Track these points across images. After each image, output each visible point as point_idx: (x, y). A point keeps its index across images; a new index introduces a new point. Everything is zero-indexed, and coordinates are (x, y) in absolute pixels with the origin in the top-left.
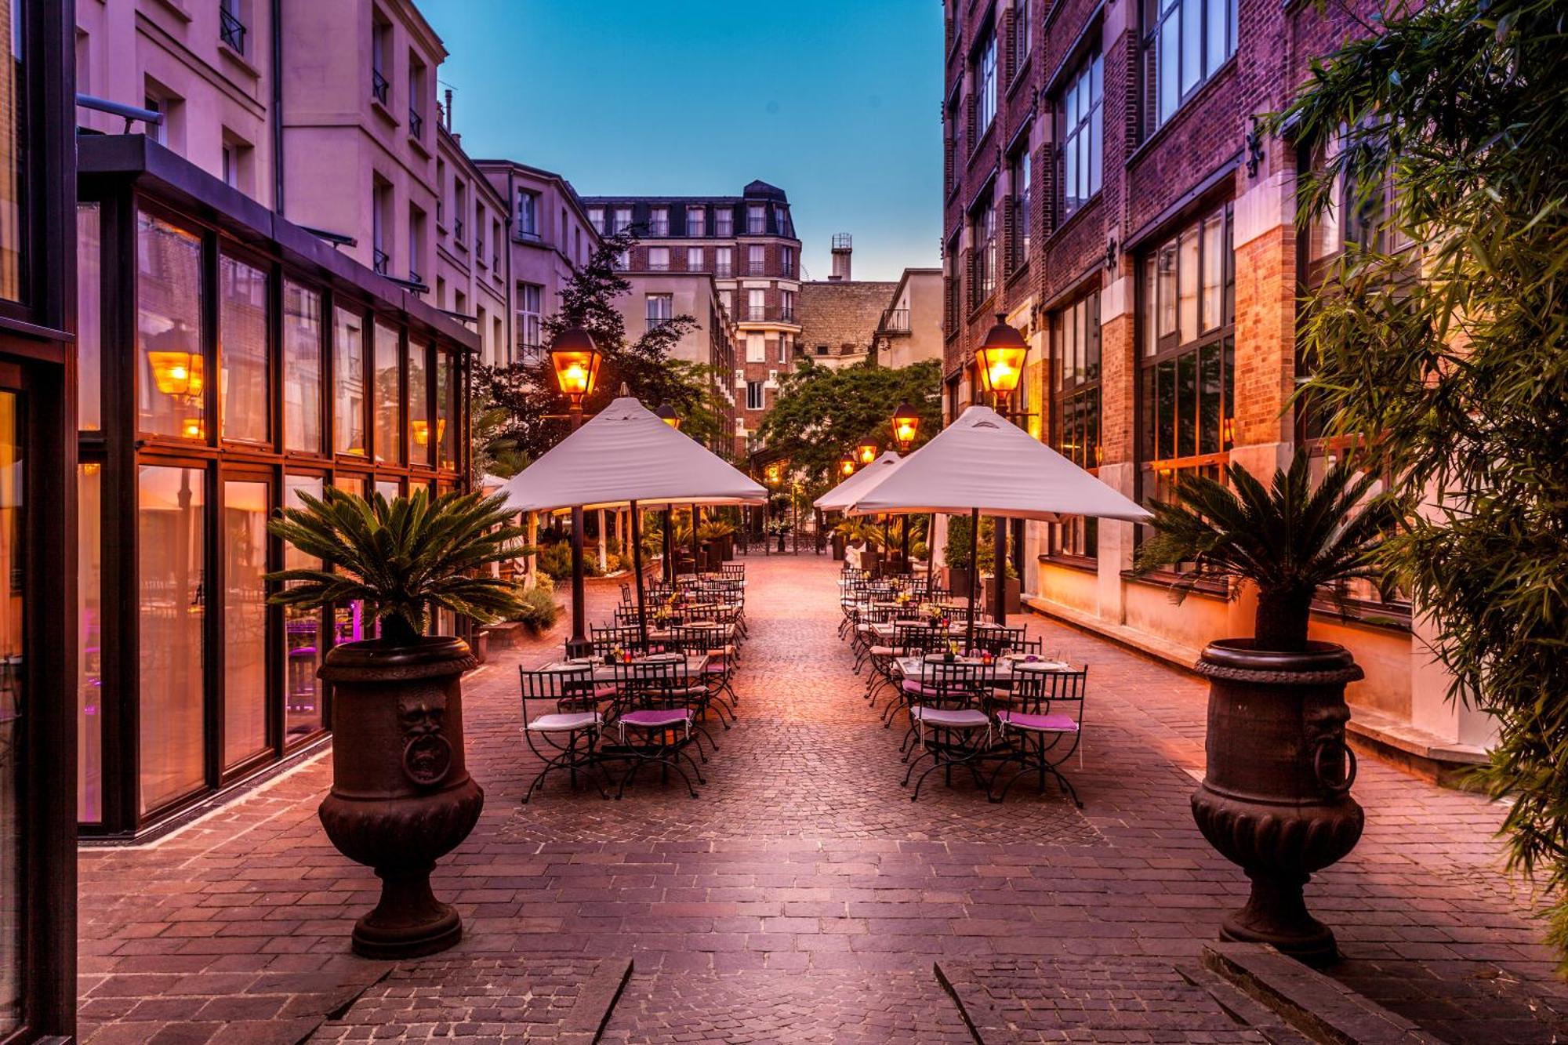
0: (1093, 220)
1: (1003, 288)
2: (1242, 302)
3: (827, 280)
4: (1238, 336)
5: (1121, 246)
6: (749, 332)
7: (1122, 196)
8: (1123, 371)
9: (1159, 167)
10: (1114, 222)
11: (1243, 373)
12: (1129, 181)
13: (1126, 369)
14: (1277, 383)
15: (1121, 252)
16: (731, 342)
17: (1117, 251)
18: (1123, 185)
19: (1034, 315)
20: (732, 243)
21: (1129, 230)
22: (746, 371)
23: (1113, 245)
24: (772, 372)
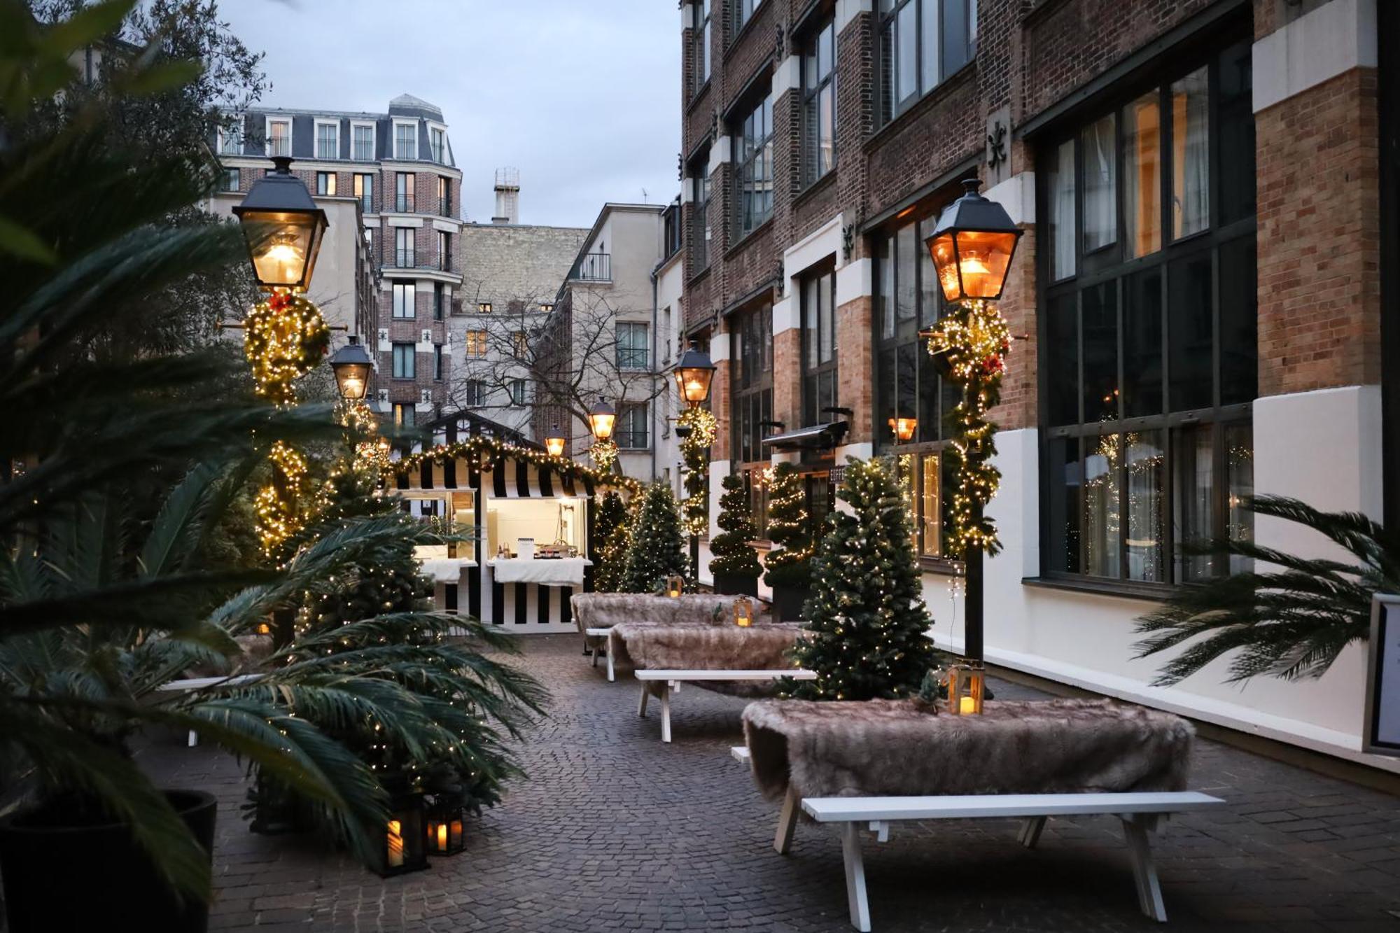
0: (955, 104)
1: (788, 208)
2: (1270, 187)
3: (490, 222)
4: (1262, 236)
5: (1014, 132)
6: (396, 281)
7: (1016, 62)
8: (1022, 302)
9: (1086, 17)
10: (998, 101)
11: (1276, 288)
12: (1028, 43)
13: (1026, 298)
14: (1355, 299)
15: (1014, 140)
16: (375, 293)
17: (1007, 141)
18: (1018, 49)
19: (848, 238)
20: (374, 170)
21: (1028, 109)
22: (392, 330)
23: (1000, 133)
24: (424, 331)
